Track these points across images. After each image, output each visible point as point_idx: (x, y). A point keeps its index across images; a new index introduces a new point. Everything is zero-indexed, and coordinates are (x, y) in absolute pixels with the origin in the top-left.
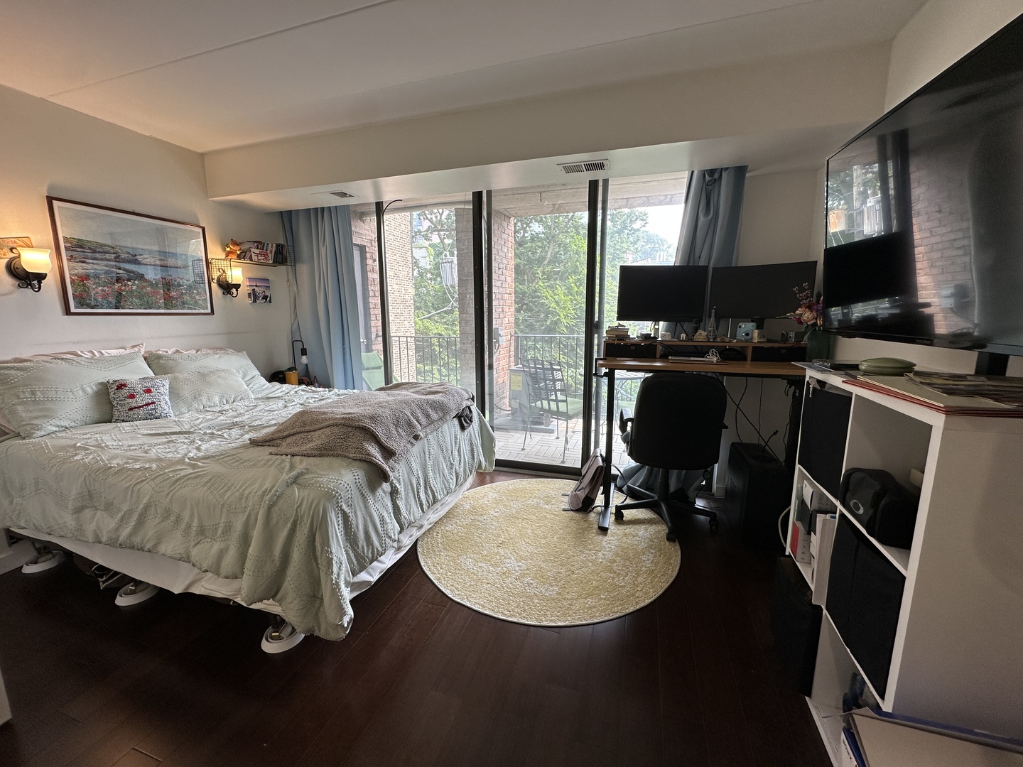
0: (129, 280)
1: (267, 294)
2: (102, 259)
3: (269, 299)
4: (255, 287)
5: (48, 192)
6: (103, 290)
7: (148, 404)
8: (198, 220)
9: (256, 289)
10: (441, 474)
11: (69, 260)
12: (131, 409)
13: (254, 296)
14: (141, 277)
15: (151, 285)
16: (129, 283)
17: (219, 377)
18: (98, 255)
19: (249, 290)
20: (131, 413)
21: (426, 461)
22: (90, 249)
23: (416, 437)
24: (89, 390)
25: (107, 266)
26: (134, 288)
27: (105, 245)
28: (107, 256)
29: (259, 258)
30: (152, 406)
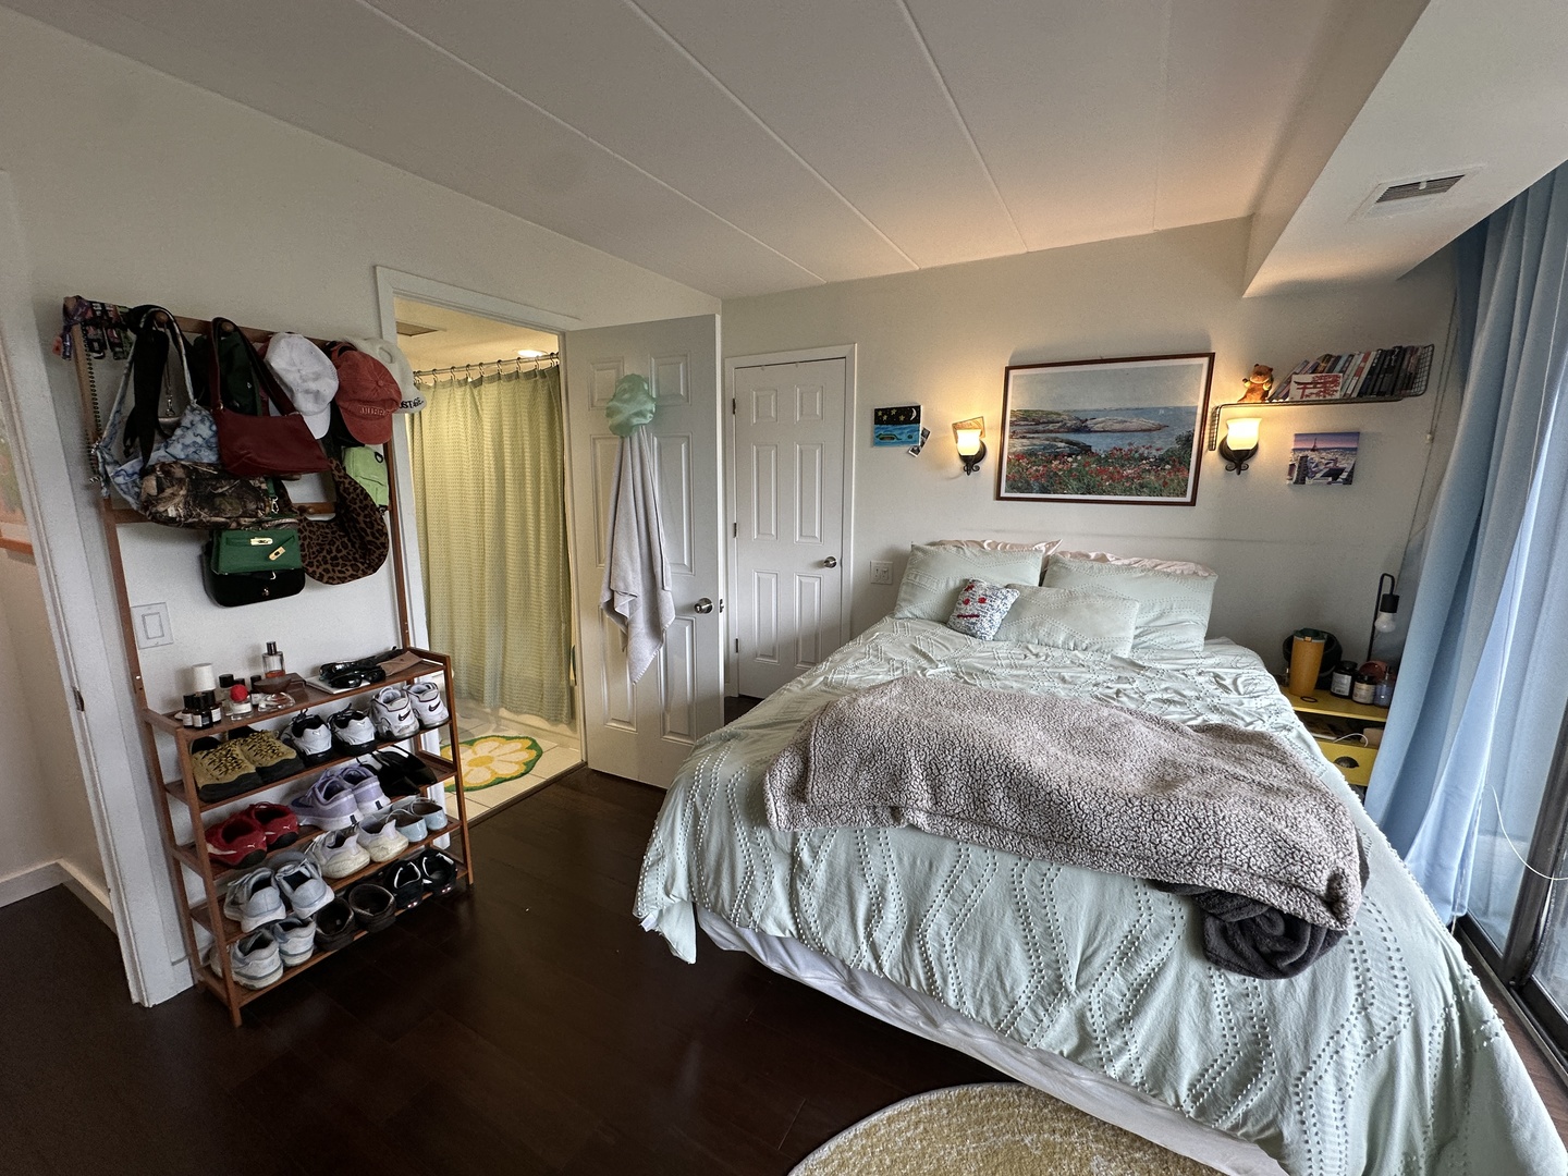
0: (1070, 456)
1: (1340, 465)
2: (1044, 432)
3: (1344, 475)
4: (1309, 453)
5: (1010, 362)
6: (1037, 470)
7: (973, 616)
8: (1208, 342)
9: (1311, 455)
10: (989, 964)
11: (1011, 437)
12: (959, 616)
13: (1302, 471)
14: (1086, 450)
15: (1099, 460)
16: (1070, 459)
17: (1089, 606)
18: (1040, 427)
19: (1289, 458)
20: (958, 620)
21: (927, 886)
22: (1033, 420)
23: (896, 813)
24: (952, 585)
25: (1047, 440)
26: (1075, 465)
27: (1051, 413)
28: (1051, 427)
29: (1307, 392)
30: (974, 620)
